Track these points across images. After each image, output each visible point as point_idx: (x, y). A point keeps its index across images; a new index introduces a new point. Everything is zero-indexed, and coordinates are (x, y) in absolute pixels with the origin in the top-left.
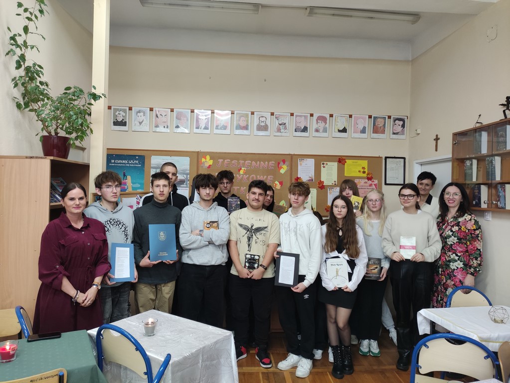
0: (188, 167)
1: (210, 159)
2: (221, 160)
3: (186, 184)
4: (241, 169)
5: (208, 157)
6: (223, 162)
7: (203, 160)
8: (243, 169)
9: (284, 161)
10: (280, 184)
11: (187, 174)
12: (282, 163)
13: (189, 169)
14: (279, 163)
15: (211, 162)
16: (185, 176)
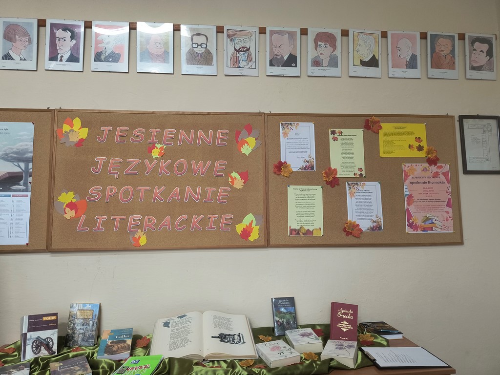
0: (29, 145)
1: (83, 126)
2: (106, 129)
3: (25, 184)
4: (154, 147)
5: (77, 122)
6: (111, 133)
7: (66, 128)
8: (158, 146)
9: (249, 129)
10: (242, 178)
11: (27, 161)
12: (244, 132)
13: (31, 149)
14: (238, 134)
15: (84, 133)
16: (22, 165)
